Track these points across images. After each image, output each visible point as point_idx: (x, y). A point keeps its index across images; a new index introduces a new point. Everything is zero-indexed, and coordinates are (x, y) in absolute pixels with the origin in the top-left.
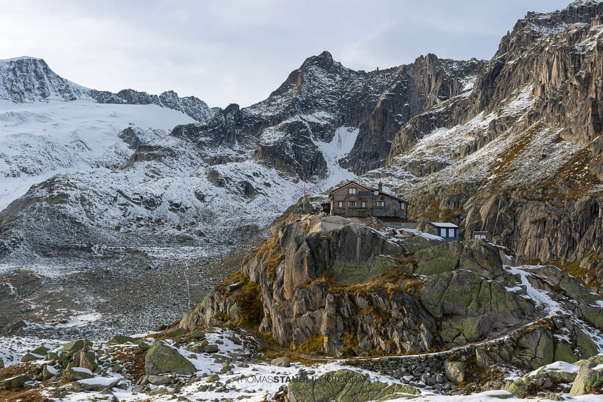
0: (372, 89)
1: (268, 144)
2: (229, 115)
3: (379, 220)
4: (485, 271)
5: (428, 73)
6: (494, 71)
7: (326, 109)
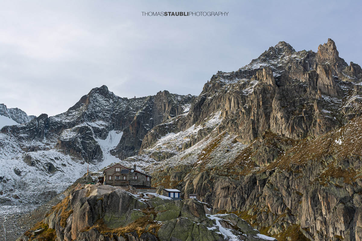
0: (132, 109)
1: (65, 139)
2: (41, 121)
3: (134, 188)
4: (196, 218)
5: (164, 101)
6: (200, 102)
7: (103, 119)
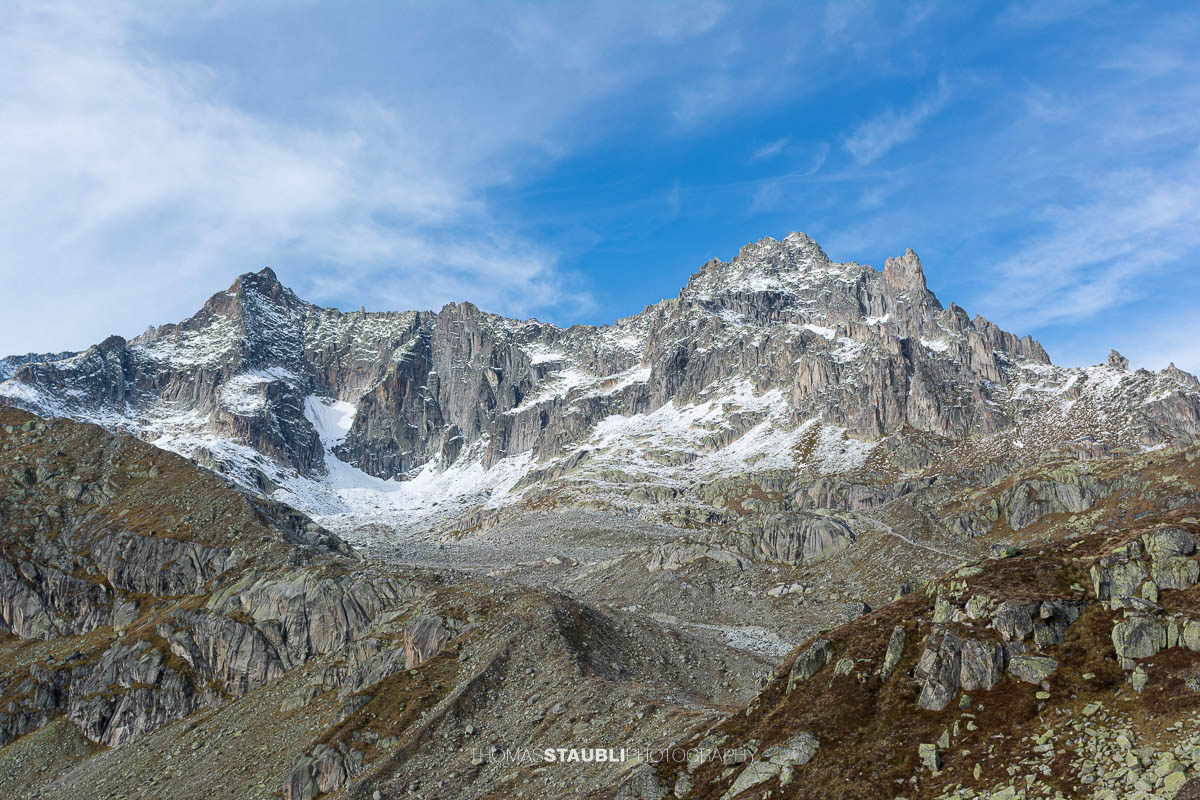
0: (360, 340)
2: (110, 355)
5: (466, 329)
7: (285, 364)
